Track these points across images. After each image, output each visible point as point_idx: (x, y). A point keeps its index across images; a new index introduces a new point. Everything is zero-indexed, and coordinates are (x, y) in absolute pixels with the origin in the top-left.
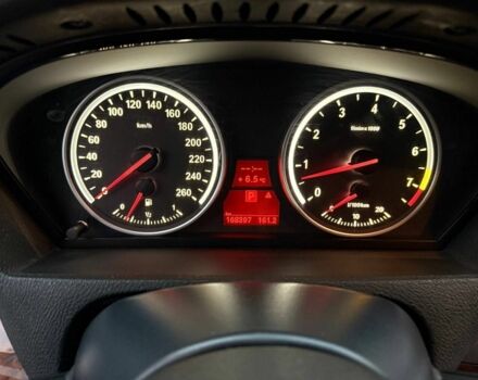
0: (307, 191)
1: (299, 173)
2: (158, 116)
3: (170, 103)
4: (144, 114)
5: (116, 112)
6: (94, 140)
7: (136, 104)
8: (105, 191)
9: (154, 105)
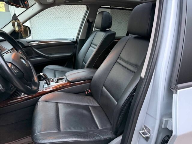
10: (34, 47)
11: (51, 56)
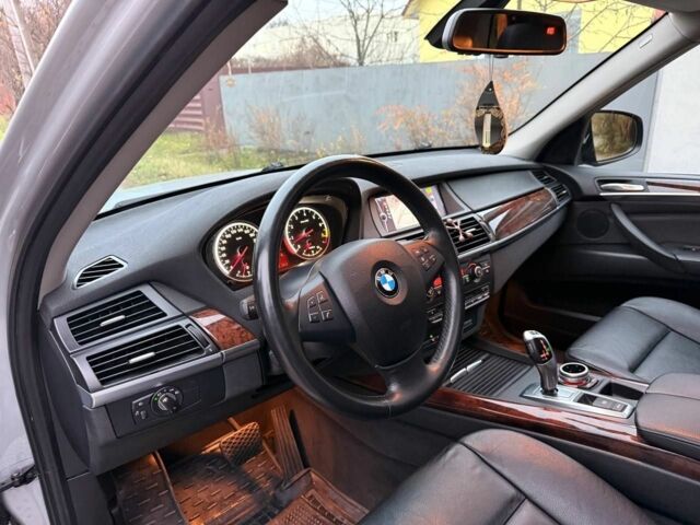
0: (296, 247)
1: (292, 241)
2: (242, 234)
3: (245, 228)
4: (238, 234)
5: (228, 236)
6: (224, 255)
7: (234, 232)
8: (232, 268)
9: (240, 230)
10: (620, 205)
11: (680, 258)
